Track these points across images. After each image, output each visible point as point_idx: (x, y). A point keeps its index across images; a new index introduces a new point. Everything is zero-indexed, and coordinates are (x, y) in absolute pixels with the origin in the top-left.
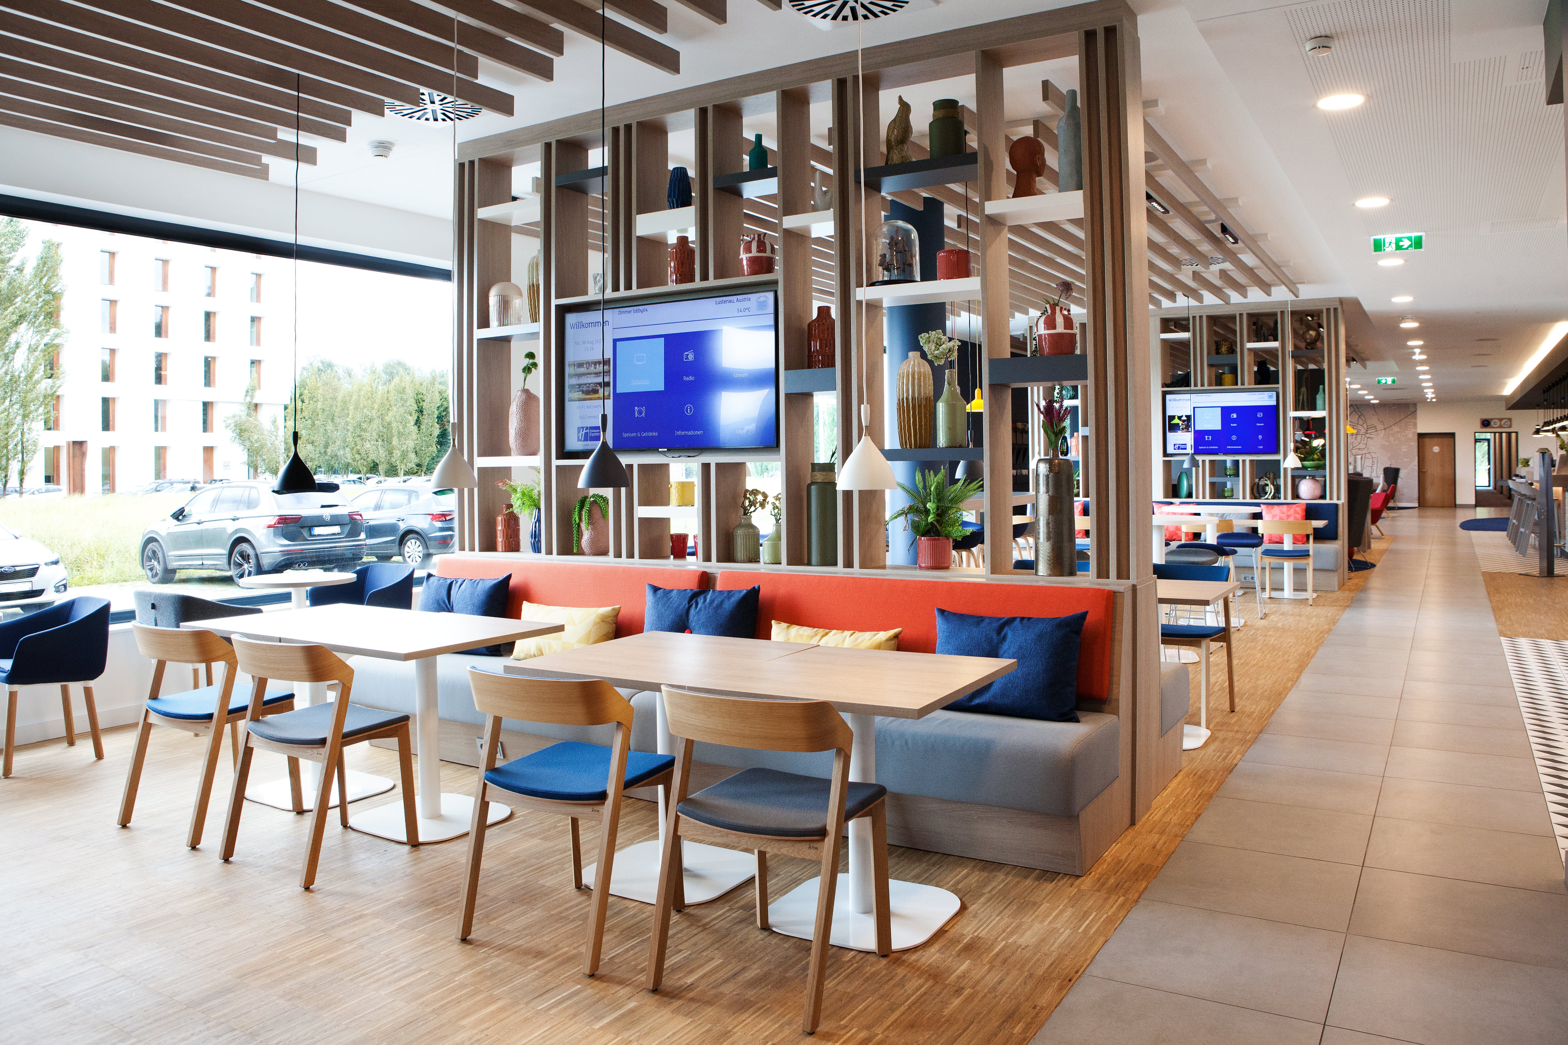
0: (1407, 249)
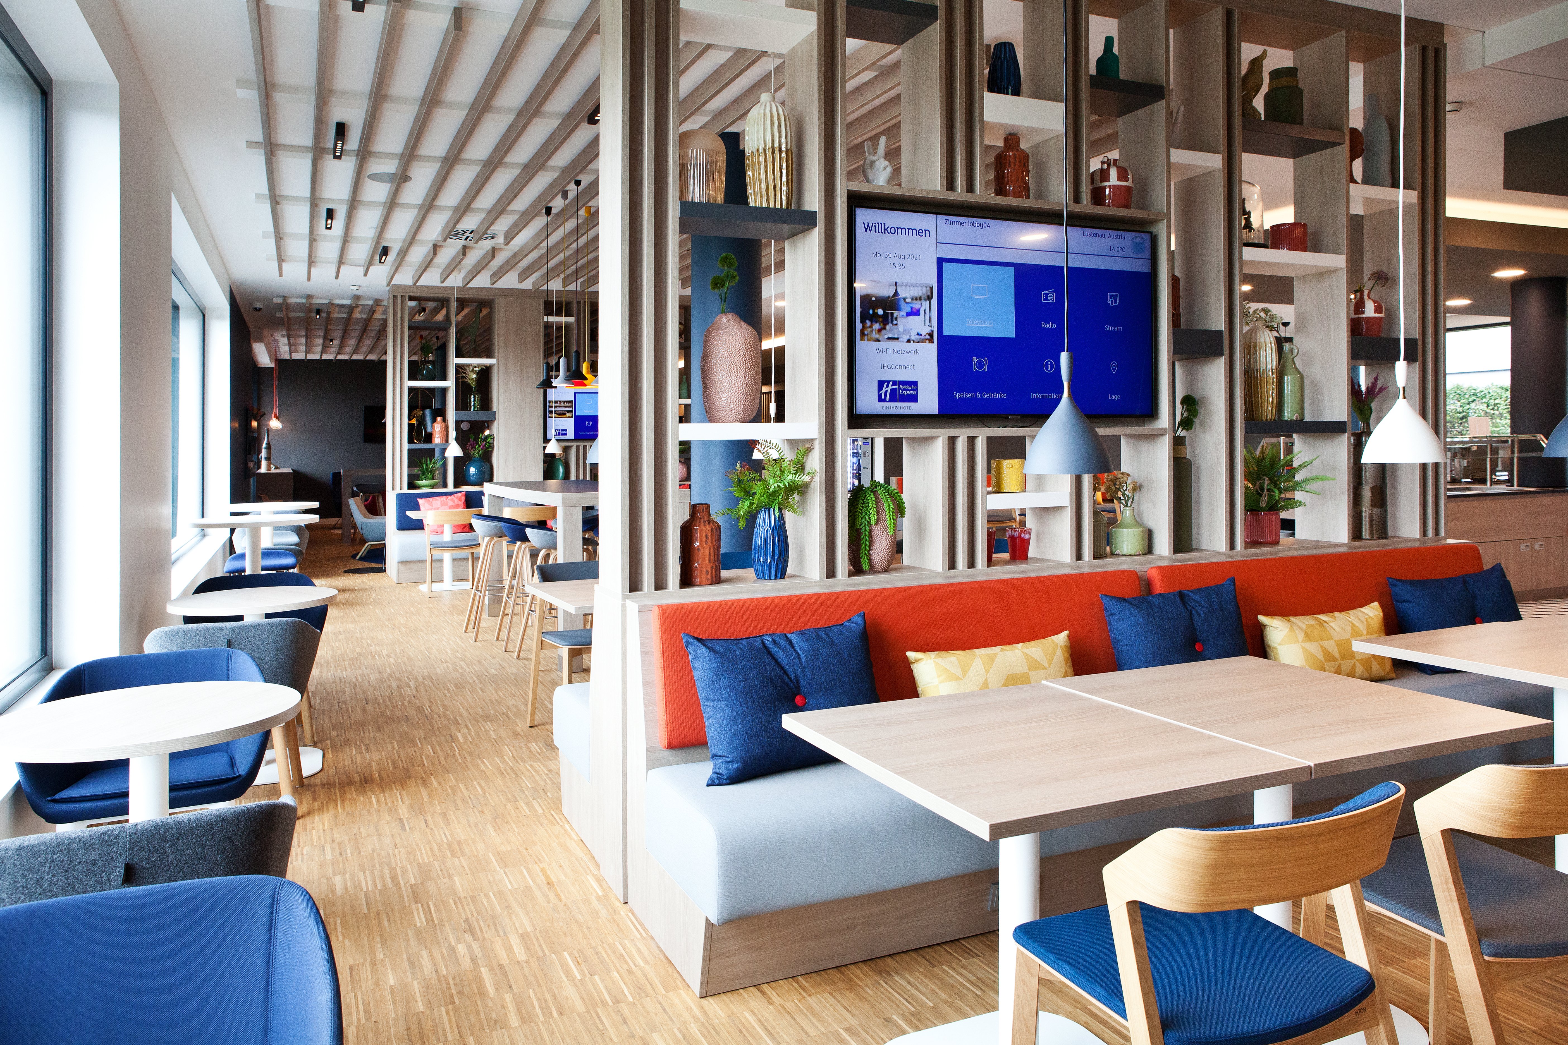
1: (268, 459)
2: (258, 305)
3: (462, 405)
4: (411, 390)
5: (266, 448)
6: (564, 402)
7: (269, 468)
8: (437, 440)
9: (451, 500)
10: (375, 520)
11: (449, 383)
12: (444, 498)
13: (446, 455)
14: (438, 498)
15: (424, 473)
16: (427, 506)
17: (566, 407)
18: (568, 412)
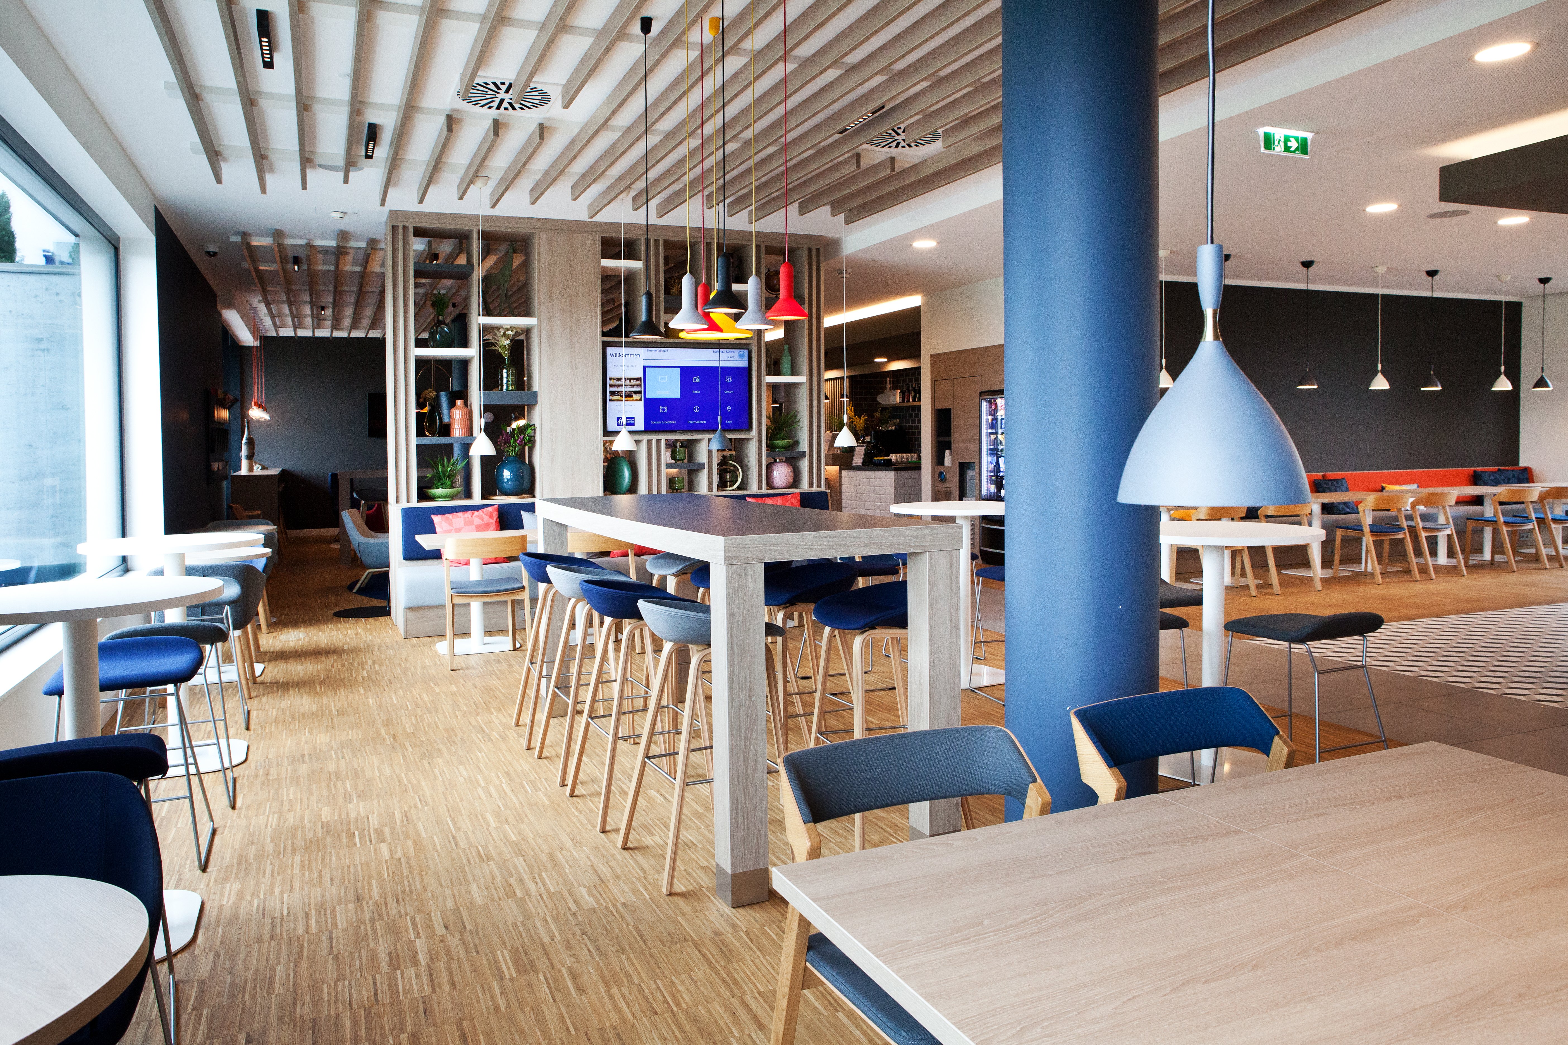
0: (1294, 152)
1: (250, 457)
2: (212, 248)
3: (490, 382)
4: (421, 363)
5: (247, 444)
6: (630, 379)
7: (251, 469)
8: (457, 431)
9: (478, 516)
10: (376, 540)
11: (472, 352)
12: (468, 514)
13: (472, 453)
14: (460, 514)
15: (440, 479)
16: (445, 526)
17: (632, 386)
18: (636, 392)
